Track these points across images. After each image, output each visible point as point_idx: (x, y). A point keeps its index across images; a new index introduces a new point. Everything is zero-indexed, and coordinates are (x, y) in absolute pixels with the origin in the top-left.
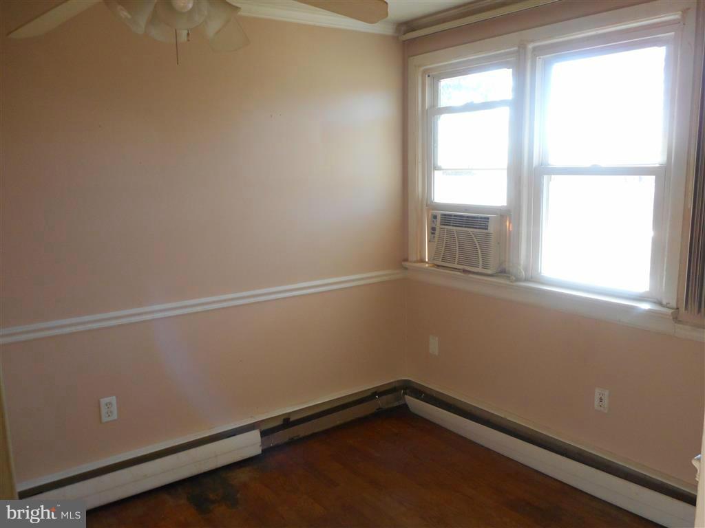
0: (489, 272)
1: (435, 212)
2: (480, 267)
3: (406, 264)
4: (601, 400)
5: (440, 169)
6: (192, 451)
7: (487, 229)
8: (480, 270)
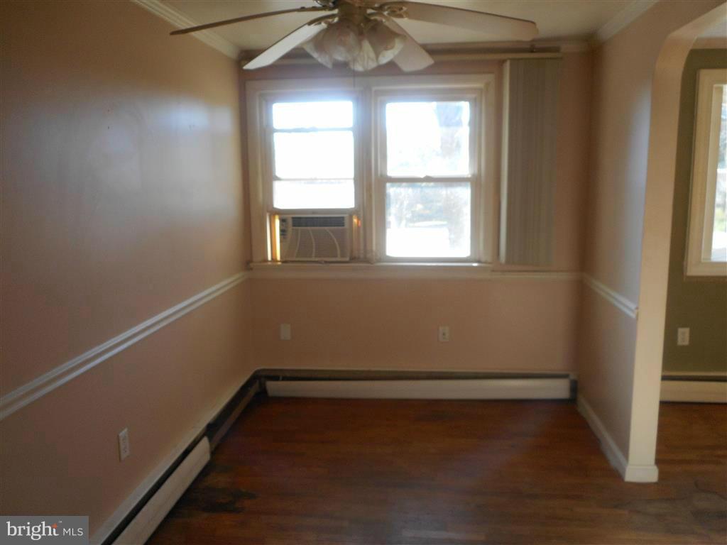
0: (347, 259)
1: (284, 216)
2: (339, 256)
3: (251, 265)
4: (444, 334)
5: (278, 179)
6: (179, 469)
7: (343, 226)
8: (339, 259)
